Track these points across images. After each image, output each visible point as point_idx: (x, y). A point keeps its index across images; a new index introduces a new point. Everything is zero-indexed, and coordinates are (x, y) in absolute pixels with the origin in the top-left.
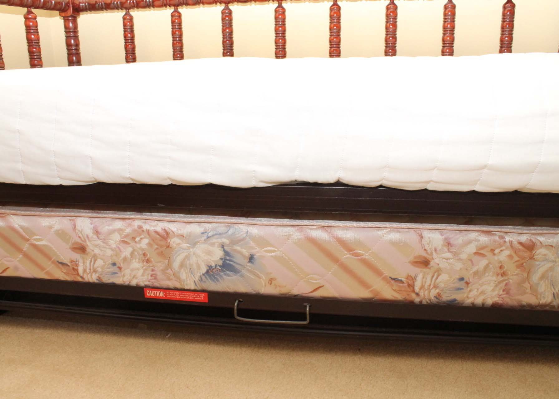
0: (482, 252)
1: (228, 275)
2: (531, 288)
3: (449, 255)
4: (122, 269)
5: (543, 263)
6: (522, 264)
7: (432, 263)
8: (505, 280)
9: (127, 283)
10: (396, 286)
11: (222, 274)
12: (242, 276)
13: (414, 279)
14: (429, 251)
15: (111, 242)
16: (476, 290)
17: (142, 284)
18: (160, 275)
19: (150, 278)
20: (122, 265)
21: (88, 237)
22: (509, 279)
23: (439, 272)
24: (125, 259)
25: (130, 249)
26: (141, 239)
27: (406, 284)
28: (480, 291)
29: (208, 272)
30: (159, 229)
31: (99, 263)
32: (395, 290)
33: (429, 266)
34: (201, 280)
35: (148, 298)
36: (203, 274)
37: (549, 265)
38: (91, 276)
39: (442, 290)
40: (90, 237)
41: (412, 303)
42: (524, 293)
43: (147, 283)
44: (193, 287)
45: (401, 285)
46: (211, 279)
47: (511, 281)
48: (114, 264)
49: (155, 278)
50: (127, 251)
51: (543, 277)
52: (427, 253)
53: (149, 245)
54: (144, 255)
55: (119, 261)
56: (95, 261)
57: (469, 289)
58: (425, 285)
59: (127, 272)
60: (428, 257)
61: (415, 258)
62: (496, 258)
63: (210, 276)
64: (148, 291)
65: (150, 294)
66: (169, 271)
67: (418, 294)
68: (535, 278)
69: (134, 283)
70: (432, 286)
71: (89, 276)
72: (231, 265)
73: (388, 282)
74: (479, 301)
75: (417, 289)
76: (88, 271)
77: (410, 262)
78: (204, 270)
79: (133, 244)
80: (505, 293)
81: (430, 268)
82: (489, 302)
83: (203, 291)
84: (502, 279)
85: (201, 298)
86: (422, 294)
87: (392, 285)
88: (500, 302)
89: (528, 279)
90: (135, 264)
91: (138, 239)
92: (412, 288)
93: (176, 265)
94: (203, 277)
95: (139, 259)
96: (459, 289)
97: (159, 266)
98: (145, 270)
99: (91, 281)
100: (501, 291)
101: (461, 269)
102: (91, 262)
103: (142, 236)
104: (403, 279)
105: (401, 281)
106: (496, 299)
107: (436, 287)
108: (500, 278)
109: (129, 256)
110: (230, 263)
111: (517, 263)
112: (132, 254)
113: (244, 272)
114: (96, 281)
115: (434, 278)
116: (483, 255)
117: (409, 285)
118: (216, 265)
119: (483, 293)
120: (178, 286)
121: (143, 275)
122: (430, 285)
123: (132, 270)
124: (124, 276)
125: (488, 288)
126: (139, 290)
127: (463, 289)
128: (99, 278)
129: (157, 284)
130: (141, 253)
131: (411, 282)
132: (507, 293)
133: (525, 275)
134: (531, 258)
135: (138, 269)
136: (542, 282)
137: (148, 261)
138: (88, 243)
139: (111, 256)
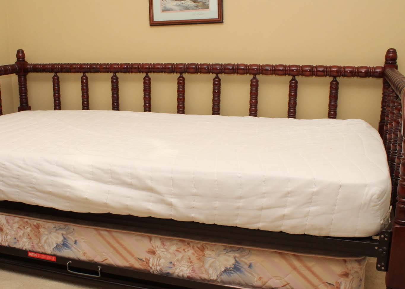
0: (179, 250)
1: (65, 249)
2: (205, 271)
3: (164, 250)
4: (19, 241)
5: (210, 259)
6: (200, 258)
7: (156, 253)
8: (192, 265)
9: (21, 248)
10: (141, 262)
11: (63, 248)
12: (72, 250)
13: (149, 260)
14: (154, 247)
15: (14, 228)
16: (179, 269)
17: (28, 249)
18: (36, 246)
19: (31, 247)
20: (19, 239)
21: (4, 224)
22: (194, 265)
23: (160, 258)
24: (20, 236)
25: (22, 232)
26: (27, 228)
27: (145, 262)
28: (180, 270)
29: (56, 246)
30: (35, 224)
31: (9, 237)
32: (140, 264)
33: (155, 254)
34: (53, 250)
35: (29, 257)
36: (54, 248)
37: (213, 260)
38: (5, 243)
39: (163, 267)
40: (5, 224)
41: (149, 271)
42: (203, 273)
43: (30, 249)
44: (50, 253)
45: (143, 262)
46: (58, 250)
47: (195, 266)
48: (15, 238)
49: (34, 247)
50: (21, 233)
51: (210, 266)
52: (153, 248)
53: (31, 230)
54: (29, 235)
55: (18, 237)
56: (7, 236)
57: (175, 268)
58: (154, 264)
59: (21, 243)
60: (154, 250)
61: (148, 249)
62: (186, 254)
63: (57, 248)
64: (30, 253)
65: (31, 254)
66: (39, 244)
67: (151, 268)
68: (207, 266)
69: (24, 248)
70: (157, 265)
71: (4, 243)
72: (66, 244)
73: (137, 261)
74: (181, 274)
75: (151, 265)
76: (4, 240)
77: (146, 251)
78: (55, 245)
79: (23, 229)
80: (193, 271)
81: (156, 255)
82: (185, 275)
83: (54, 255)
84: (191, 264)
85: (53, 259)
86: (153, 268)
87: (139, 262)
88: (191, 276)
89: (203, 266)
90: (25, 240)
91: (26, 227)
92: (148, 265)
93: (43, 242)
94: (54, 249)
95: (26, 237)
96: (170, 267)
97: (35, 242)
98: (29, 243)
99: (5, 245)
100: (191, 271)
101: (170, 257)
102: (5, 236)
103: (28, 226)
104: (144, 260)
105: (143, 260)
106: (189, 275)
107: (159, 265)
108: (189, 264)
109: (22, 235)
110: (66, 243)
111: (197, 257)
112: (23, 234)
113: (73, 248)
114: (7, 246)
115: (158, 261)
116: (180, 252)
117: (147, 263)
118: (60, 244)
119: (182, 271)
120: (43, 251)
121: (28, 245)
122: (156, 264)
123: (24, 242)
124: (20, 244)
125: (184, 269)
126: (26, 252)
127: (172, 267)
128: (9, 245)
129: (34, 250)
130: (27, 234)
131: (147, 262)
132: (194, 272)
133: (202, 264)
134: (204, 256)
135: (26, 242)
136: (210, 268)
137: (30, 238)
138: (4, 227)
139: (14, 234)
